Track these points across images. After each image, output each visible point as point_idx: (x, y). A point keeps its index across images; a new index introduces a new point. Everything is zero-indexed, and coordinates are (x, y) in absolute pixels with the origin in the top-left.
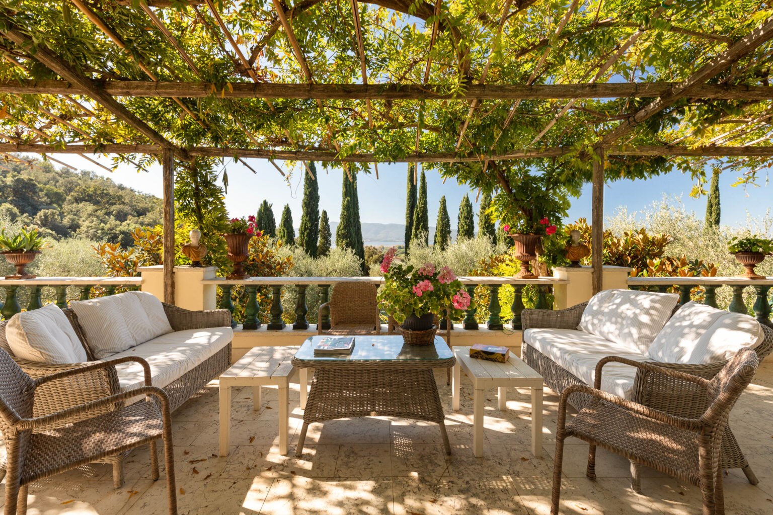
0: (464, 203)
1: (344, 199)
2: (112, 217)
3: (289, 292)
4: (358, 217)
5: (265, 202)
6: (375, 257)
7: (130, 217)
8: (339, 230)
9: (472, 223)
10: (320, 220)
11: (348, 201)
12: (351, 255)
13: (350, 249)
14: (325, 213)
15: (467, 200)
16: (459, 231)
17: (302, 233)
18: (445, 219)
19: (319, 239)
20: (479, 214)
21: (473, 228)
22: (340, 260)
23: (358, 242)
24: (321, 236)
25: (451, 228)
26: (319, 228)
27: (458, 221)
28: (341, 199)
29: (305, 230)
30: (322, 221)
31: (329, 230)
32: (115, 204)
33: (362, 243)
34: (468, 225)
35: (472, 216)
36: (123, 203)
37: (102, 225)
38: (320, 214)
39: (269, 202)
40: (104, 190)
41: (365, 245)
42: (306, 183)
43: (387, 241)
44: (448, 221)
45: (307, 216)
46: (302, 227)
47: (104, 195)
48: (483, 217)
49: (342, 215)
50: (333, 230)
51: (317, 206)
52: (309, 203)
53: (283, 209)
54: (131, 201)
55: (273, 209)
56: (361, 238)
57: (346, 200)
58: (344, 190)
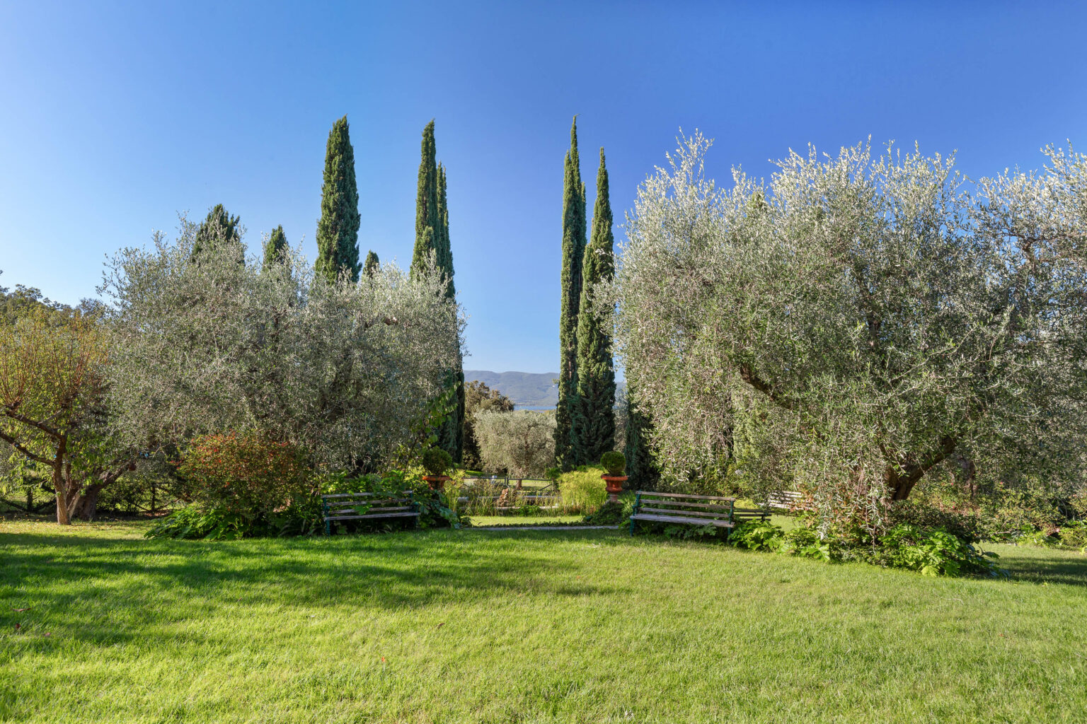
1: (421, 230)
5: (220, 210)
11: (429, 234)
14: (373, 256)
42: (328, 181)
52: (334, 228)
57: (425, 232)
58: (421, 215)
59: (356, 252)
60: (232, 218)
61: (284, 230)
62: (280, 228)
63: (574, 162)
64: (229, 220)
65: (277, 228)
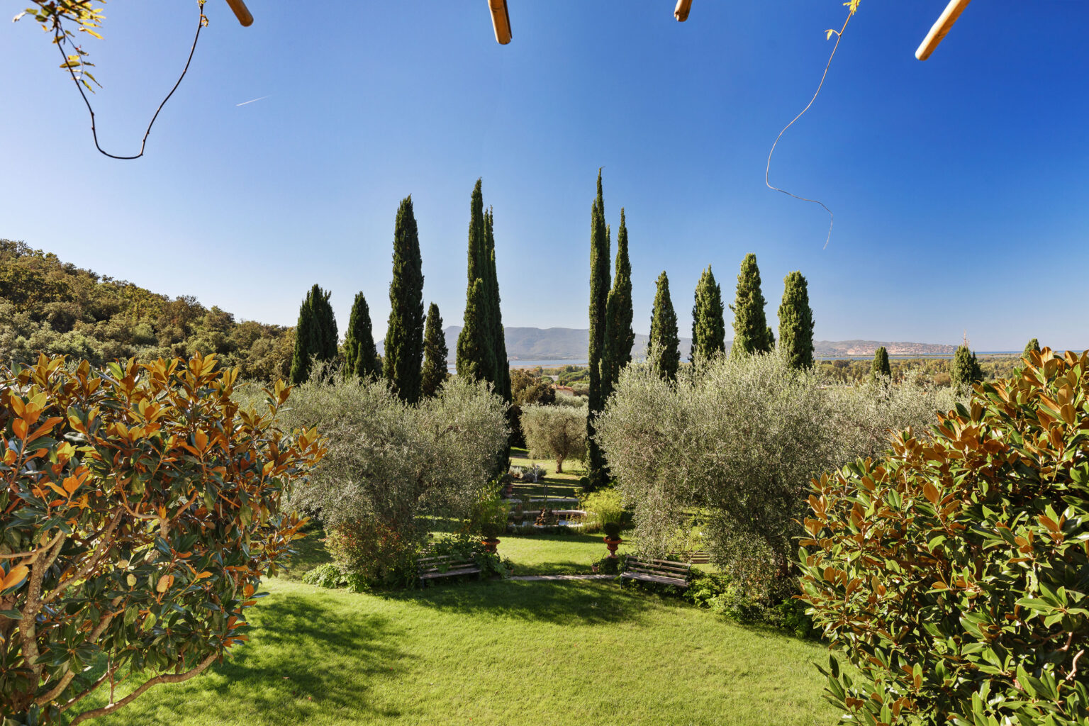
0: (704, 284)
1: (472, 281)
2: (46, 323)
3: (354, 480)
4: (499, 316)
5: (316, 289)
6: (530, 389)
7: (79, 323)
8: (462, 339)
9: (721, 323)
10: (425, 324)
11: (479, 284)
12: (486, 394)
13: (483, 383)
14: (435, 309)
15: (711, 279)
16: (695, 341)
17: (390, 349)
18: (667, 316)
19: (424, 359)
20: (735, 305)
21: (723, 333)
22: (465, 406)
23: (500, 364)
24: (428, 353)
25: (680, 335)
26: (424, 337)
27: (692, 320)
28: (466, 281)
29: (397, 341)
30: (429, 324)
31: (443, 342)
32: (53, 299)
33: (507, 366)
34: (712, 328)
35: (720, 310)
36: (70, 299)
37: (20, 338)
38: (426, 311)
39: (325, 288)
40: (32, 275)
41: (511, 369)
42: (397, 251)
43: (546, 358)
44: (674, 320)
45: (399, 315)
46: (389, 336)
47: (34, 283)
48: (743, 311)
49: (468, 312)
50: (452, 344)
51: (420, 296)
52: (404, 290)
53: (353, 302)
54: (84, 295)
55: (331, 301)
56: (505, 355)
57: (475, 283)
58: (472, 265)
59: (422, 307)
60: (326, 293)
61: (365, 295)
62: (361, 293)
63: (599, 210)
64: (324, 295)
65: (358, 294)
